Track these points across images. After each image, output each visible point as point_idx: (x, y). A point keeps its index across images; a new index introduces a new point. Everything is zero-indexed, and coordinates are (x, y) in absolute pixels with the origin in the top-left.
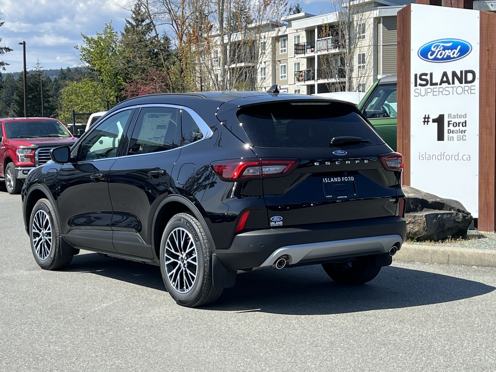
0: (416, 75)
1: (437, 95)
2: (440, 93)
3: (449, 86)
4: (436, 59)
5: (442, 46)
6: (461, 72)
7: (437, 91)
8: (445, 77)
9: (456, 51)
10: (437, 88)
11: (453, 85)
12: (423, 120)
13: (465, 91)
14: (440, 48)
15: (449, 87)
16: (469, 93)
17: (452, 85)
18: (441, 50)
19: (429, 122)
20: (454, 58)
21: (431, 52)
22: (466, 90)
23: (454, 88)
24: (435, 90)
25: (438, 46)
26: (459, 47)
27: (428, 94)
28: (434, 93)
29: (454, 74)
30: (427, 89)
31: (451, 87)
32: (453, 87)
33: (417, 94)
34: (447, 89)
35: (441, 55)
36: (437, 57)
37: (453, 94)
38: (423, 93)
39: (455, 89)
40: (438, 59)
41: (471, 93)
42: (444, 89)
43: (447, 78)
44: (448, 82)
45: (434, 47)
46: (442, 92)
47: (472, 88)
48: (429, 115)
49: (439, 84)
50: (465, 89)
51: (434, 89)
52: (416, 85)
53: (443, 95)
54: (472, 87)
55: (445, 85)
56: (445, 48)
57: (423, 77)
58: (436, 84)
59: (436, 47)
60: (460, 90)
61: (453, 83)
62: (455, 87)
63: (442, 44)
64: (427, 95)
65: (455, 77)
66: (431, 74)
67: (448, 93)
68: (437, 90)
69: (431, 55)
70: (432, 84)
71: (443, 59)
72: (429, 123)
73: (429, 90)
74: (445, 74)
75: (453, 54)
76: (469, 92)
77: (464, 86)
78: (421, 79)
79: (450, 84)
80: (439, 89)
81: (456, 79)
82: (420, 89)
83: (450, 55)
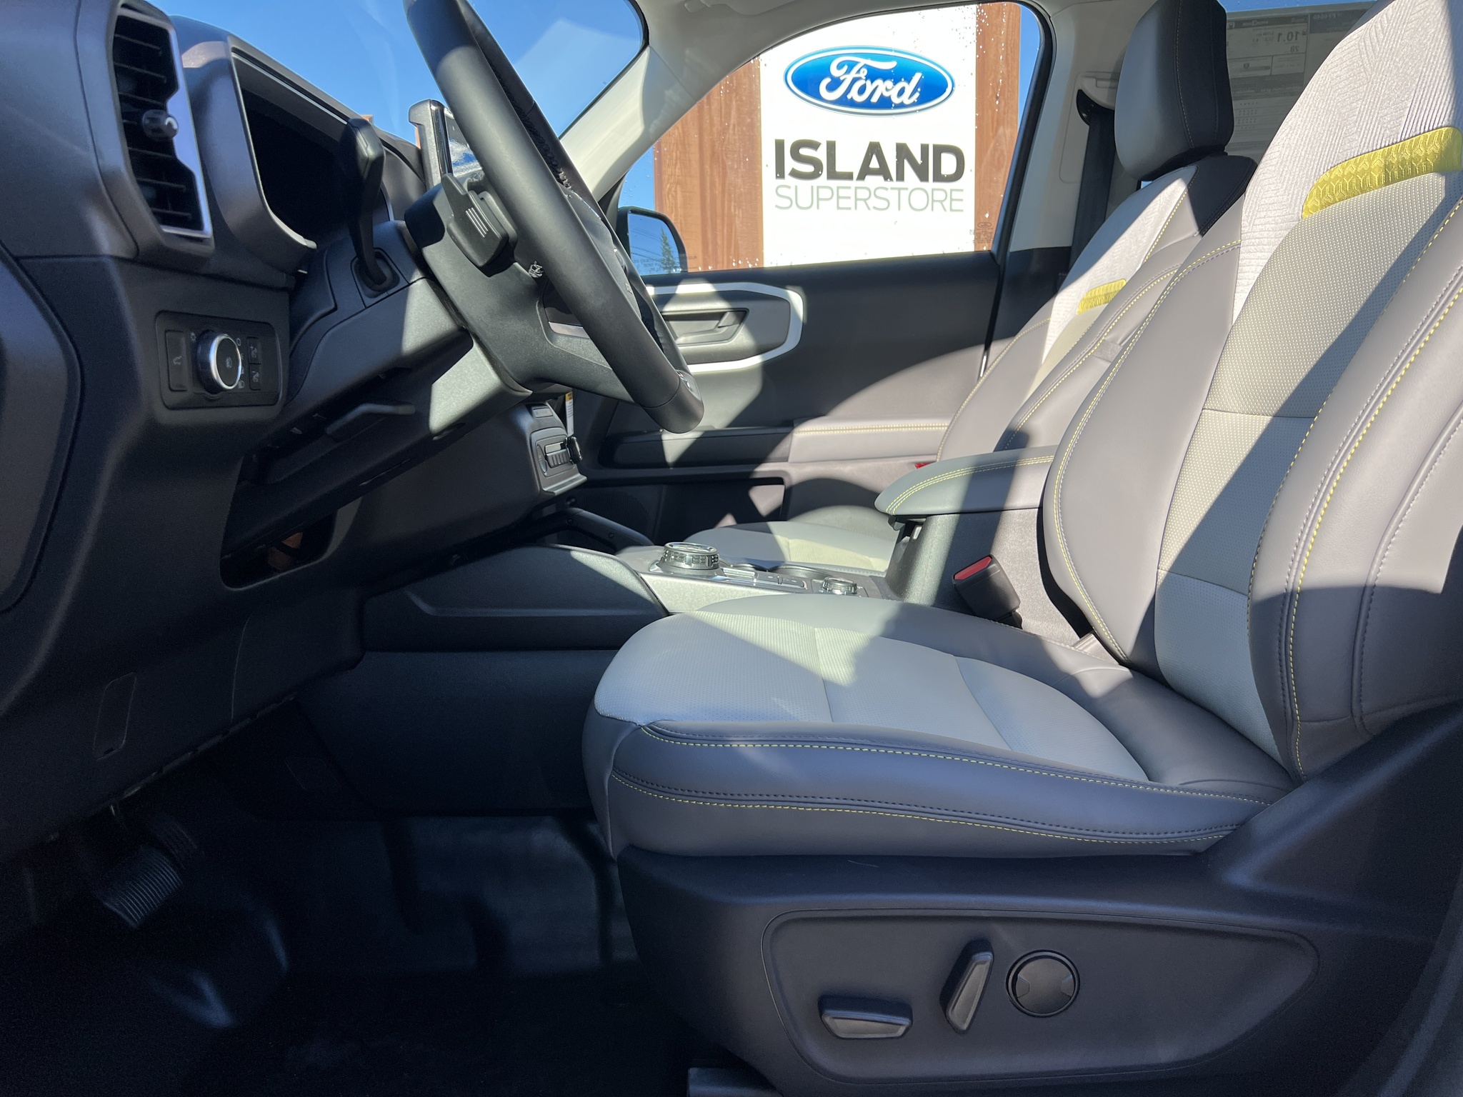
0: (780, 145)
1: (850, 209)
3: (888, 184)
4: (844, 101)
5: (865, 66)
6: (924, 149)
7: (849, 198)
8: (874, 157)
9: (909, 88)
10: (849, 188)
11: (900, 184)
13: (935, 203)
14: (858, 72)
15: (886, 189)
16: (945, 210)
17: (895, 183)
18: (860, 79)
20: (902, 105)
21: (827, 81)
22: (937, 201)
23: (902, 192)
24: (842, 193)
25: (851, 65)
26: (918, 77)
27: (820, 202)
28: (840, 200)
29: (903, 151)
30: (818, 187)
31: (892, 189)
32: (899, 189)
33: (787, 203)
34: (879, 193)
35: (862, 90)
36: (849, 97)
37: (899, 209)
38: (805, 200)
39: (905, 194)
40: (852, 103)
41: (951, 210)
42: (873, 193)
43: (882, 160)
44: (883, 171)
45: (840, 67)
46: (865, 200)
47: (955, 195)
49: (855, 176)
50: (935, 198)
51: (840, 190)
52: (780, 173)
53: (869, 209)
54: (953, 192)
55: (874, 181)
56: (873, 75)
57: (804, 152)
58: (849, 176)
59: (846, 68)
60: (919, 199)
61: (900, 177)
62: (907, 189)
63: (863, 61)
64: (818, 208)
65: (906, 161)
66: (831, 147)
67: (884, 204)
68: (851, 193)
69: (831, 88)
70: (833, 175)
71: (867, 104)
73: (825, 193)
74: (874, 149)
75: (901, 92)
76: (948, 207)
77: (933, 190)
78: (796, 156)
79: (891, 180)
80: (858, 190)
81: (907, 167)
82: (796, 187)
83: (890, 97)
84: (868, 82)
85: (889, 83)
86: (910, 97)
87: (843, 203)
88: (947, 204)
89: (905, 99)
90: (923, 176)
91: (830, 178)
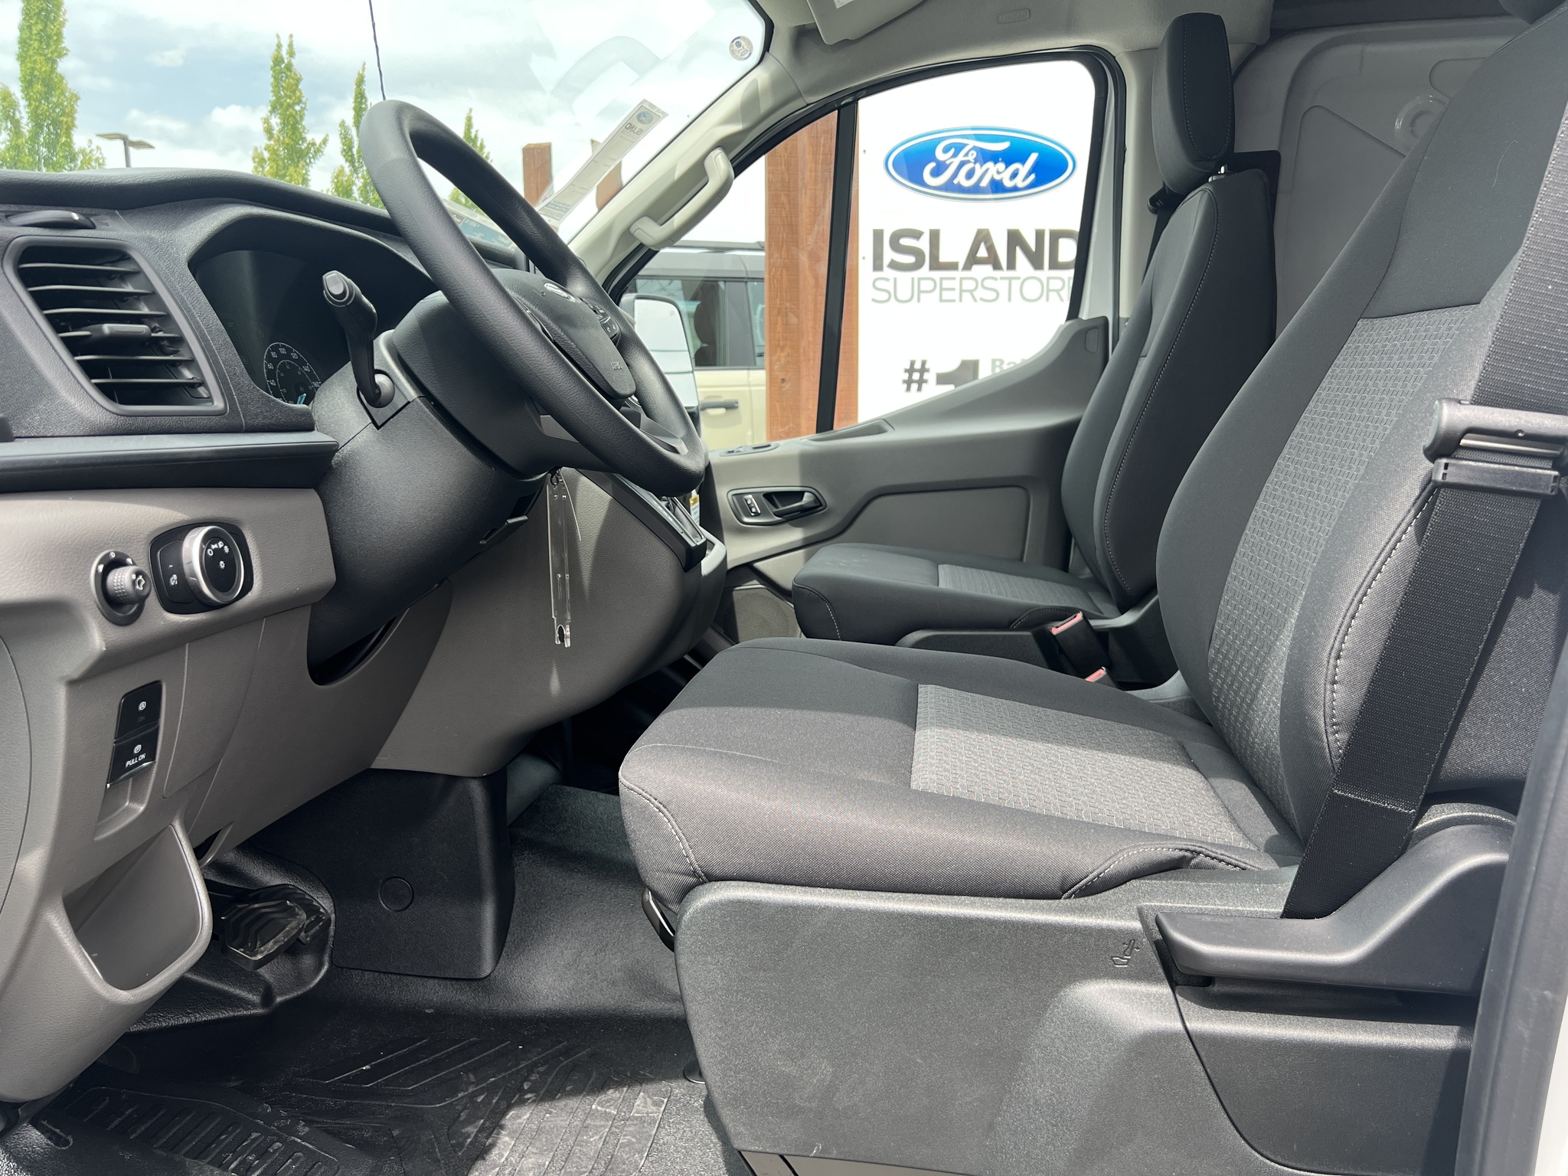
0: (878, 235)
1: (954, 301)
2: (966, 296)
3: (998, 274)
4: (950, 187)
5: (974, 148)
6: (1039, 235)
7: (953, 289)
8: (982, 245)
9: (1024, 169)
10: (954, 279)
11: (1011, 273)
12: (906, 376)
13: (1051, 294)
14: (967, 155)
15: (996, 279)
16: (1062, 300)
17: (1005, 273)
18: (969, 162)
19: (926, 381)
21: (932, 165)
22: (1053, 290)
23: (1013, 282)
24: (946, 283)
25: (958, 148)
26: (1034, 157)
27: (922, 295)
28: (944, 293)
29: (1015, 239)
30: (920, 279)
31: (1002, 278)
32: (1010, 279)
33: (885, 296)
34: (987, 283)
35: (970, 175)
36: (955, 182)
37: (1010, 300)
38: (904, 292)
39: (1016, 284)
42: (980, 284)
43: (991, 249)
44: (993, 261)
45: (946, 150)
46: (971, 292)
48: (924, 363)
49: (961, 266)
50: (1051, 287)
51: (944, 282)
52: (878, 266)
53: (975, 300)
55: (981, 271)
56: (986, 157)
57: (905, 242)
58: (953, 266)
59: (953, 150)
60: (1032, 289)
61: (1011, 265)
62: (1019, 278)
63: (972, 143)
64: (919, 300)
65: (1018, 250)
66: (935, 236)
67: (993, 295)
68: (955, 284)
69: (936, 173)
70: (936, 265)
71: (976, 189)
72: (924, 385)
73: (927, 285)
74: (983, 237)
75: (1014, 175)
77: (1049, 279)
78: (896, 246)
79: (1001, 269)
80: (964, 282)
82: (895, 279)
83: (1001, 180)
84: (978, 166)
85: (1001, 166)
86: (1024, 180)
88: (1064, 294)
89: (1019, 182)
90: (1036, 261)
91: (932, 268)
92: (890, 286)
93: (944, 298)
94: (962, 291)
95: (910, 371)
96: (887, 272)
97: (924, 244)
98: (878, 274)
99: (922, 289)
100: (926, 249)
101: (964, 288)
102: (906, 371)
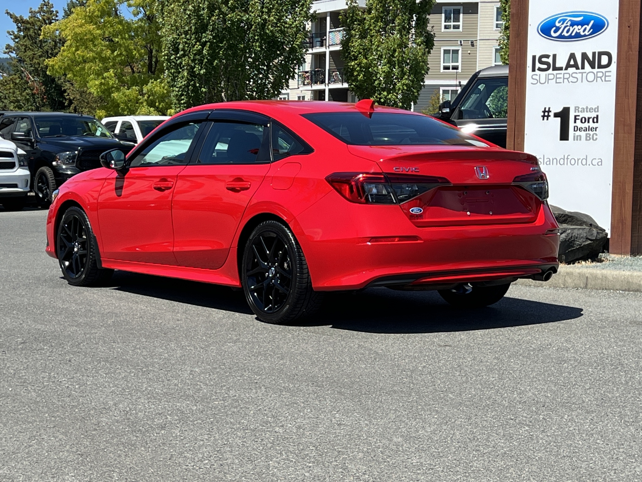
0: (534, 57)
1: (561, 83)
2: (566, 80)
3: (578, 71)
4: (561, 37)
5: (570, 20)
6: (594, 54)
7: (561, 78)
8: (572, 60)
9: (588, 28)
10: (561, 74)
11: (583, 71)
12: (542, 114)
13: (598, 79)
14: (567, 23)
15: (576, 73)
16: (602, 81)
17: (581, 71)
18: (568, 26)
19: (550, 116)
20: (585, 36)
21: (554, 28)
23: (583, 74)
24: (558, 76)
25: (564, 21)
26: (592, 22)
27: (549, 81)
29: (584, 56)
30: (549, 74)
31: (579, 73)
33: (536, 82)
34: (574, 75)
35: (568, 32)
36: (563, 34)
37: (582, 81)
38: (543, 80)
39: (585, 75)
40: (564, 37)
41: (605, 81)
42: (571, 75)
43: (575, 61)
44: (576, 66)
45: (559, 22)
47: (607, 74)
48: (549, 108)
49: (564, 68)
50: (598, 76)
52: (534, 70)
53: (569, 82)
55: (571, 70)
56: (573, 24)
57: (544, 60)
58: (561, 69)
59: (562, 22)
60: (591, 77)
61: (583, 68)
62: (586, 73)
63: (569, 18)
65: (586, 61)
66: (555, 56)
67: (576, 80)
68: (562, 76)
69: (555, 32)
70: (555, 69)
71: (570, 37)
72: (549, 118)
73: (551, 77)
74: (572, 56)
75: (584, 31)
78: (541, 62)
79: (579, 69)
80: (565, 75)
81: (586, 63)
82: (540, 75)
83: (580, 32)
84: (571, 27)
85: (580, 27)
86: (588, 32)
87: (558, 80)
88: (603, 78)
89: (586, 33)
90: (593, 67)
91: (553, 70)
92: (537, 78)
93: (557, 81)
94: (564, 79)
95: (544, 112)
96: (537, 72)
97: (550, 60)
98: (534, 73)
99: (549, 78)
100: (551, 62)
101: (565, 77)
102: (543, 112)
